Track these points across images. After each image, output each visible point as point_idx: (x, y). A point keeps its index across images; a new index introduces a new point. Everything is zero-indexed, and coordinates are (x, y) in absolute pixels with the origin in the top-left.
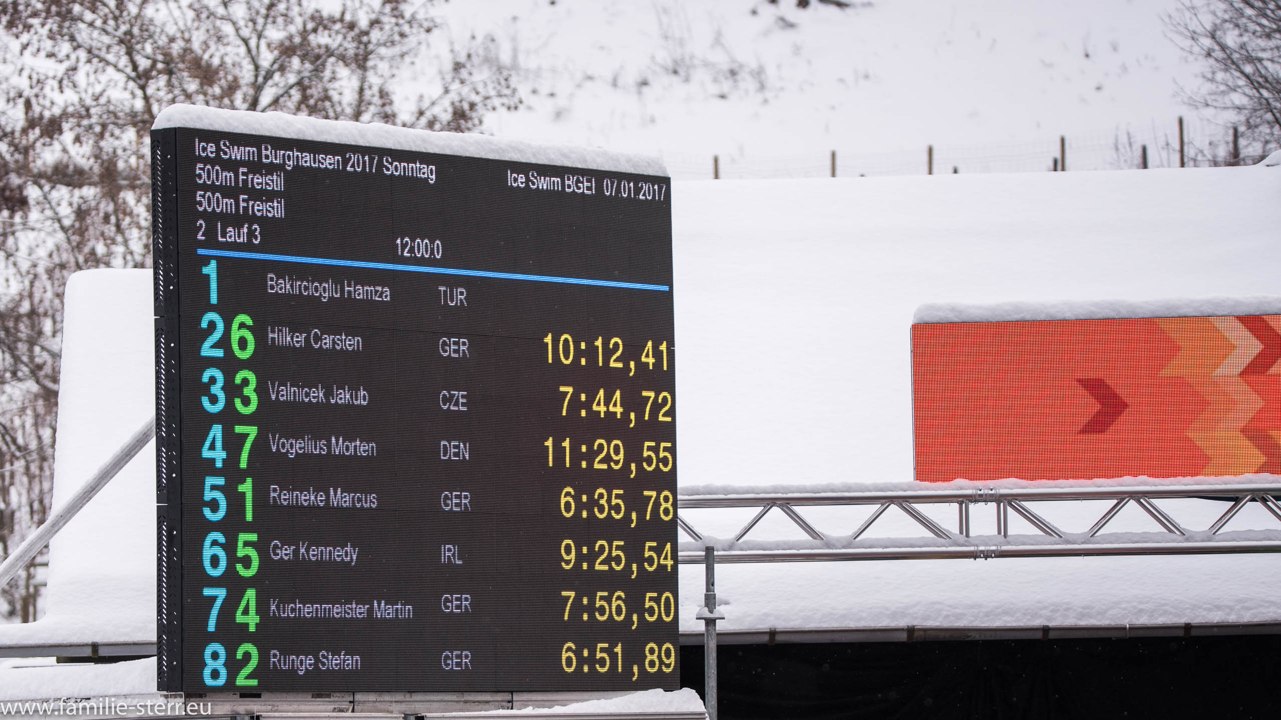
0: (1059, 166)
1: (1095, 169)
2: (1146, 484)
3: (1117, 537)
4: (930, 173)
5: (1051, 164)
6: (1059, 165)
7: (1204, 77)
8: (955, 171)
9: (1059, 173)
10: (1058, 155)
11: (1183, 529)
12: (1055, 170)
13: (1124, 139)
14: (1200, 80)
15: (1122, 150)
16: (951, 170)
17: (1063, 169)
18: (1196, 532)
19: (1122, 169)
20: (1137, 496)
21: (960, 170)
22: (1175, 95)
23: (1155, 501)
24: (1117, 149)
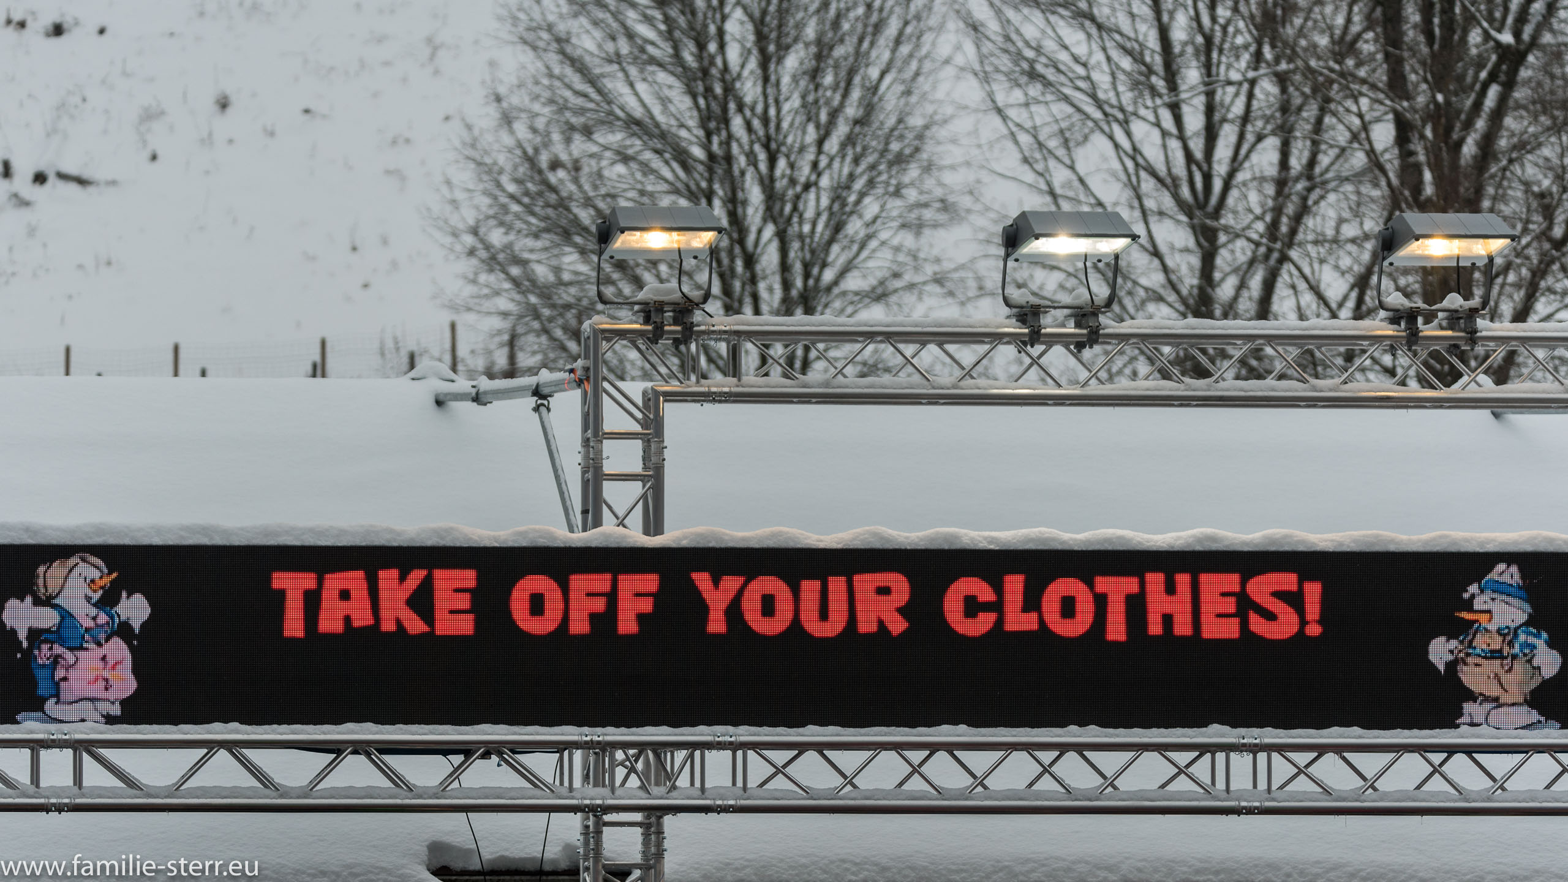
0: (319, 372)
1: (359, 377)
2: (238, 732)
3: (203, 791)
4: (176, 374)
5: (309, 369)
6: (318, 370)
7: (466, 278)
8: (203, 373)
9: (319, 380)
10: (317, 358)
11: (278, 784)
12: (314, 375)
13: (390, 344)
14: (460, 283)
15: (388, 356)
16: (198, 372)
17: (324, 376)
18: (292, 788)
19: (388, 377)
20: (230, 746)
21: (209, 373)
22: (434, 297)
23: (245, 751)
24: (383, 354)
